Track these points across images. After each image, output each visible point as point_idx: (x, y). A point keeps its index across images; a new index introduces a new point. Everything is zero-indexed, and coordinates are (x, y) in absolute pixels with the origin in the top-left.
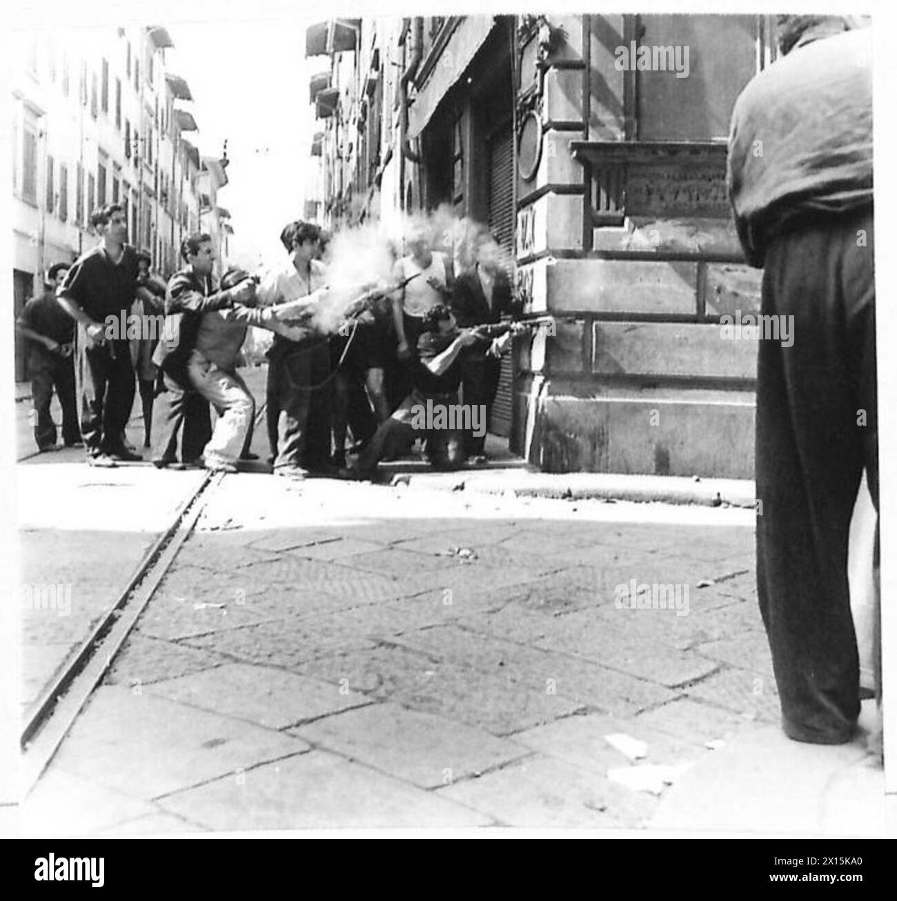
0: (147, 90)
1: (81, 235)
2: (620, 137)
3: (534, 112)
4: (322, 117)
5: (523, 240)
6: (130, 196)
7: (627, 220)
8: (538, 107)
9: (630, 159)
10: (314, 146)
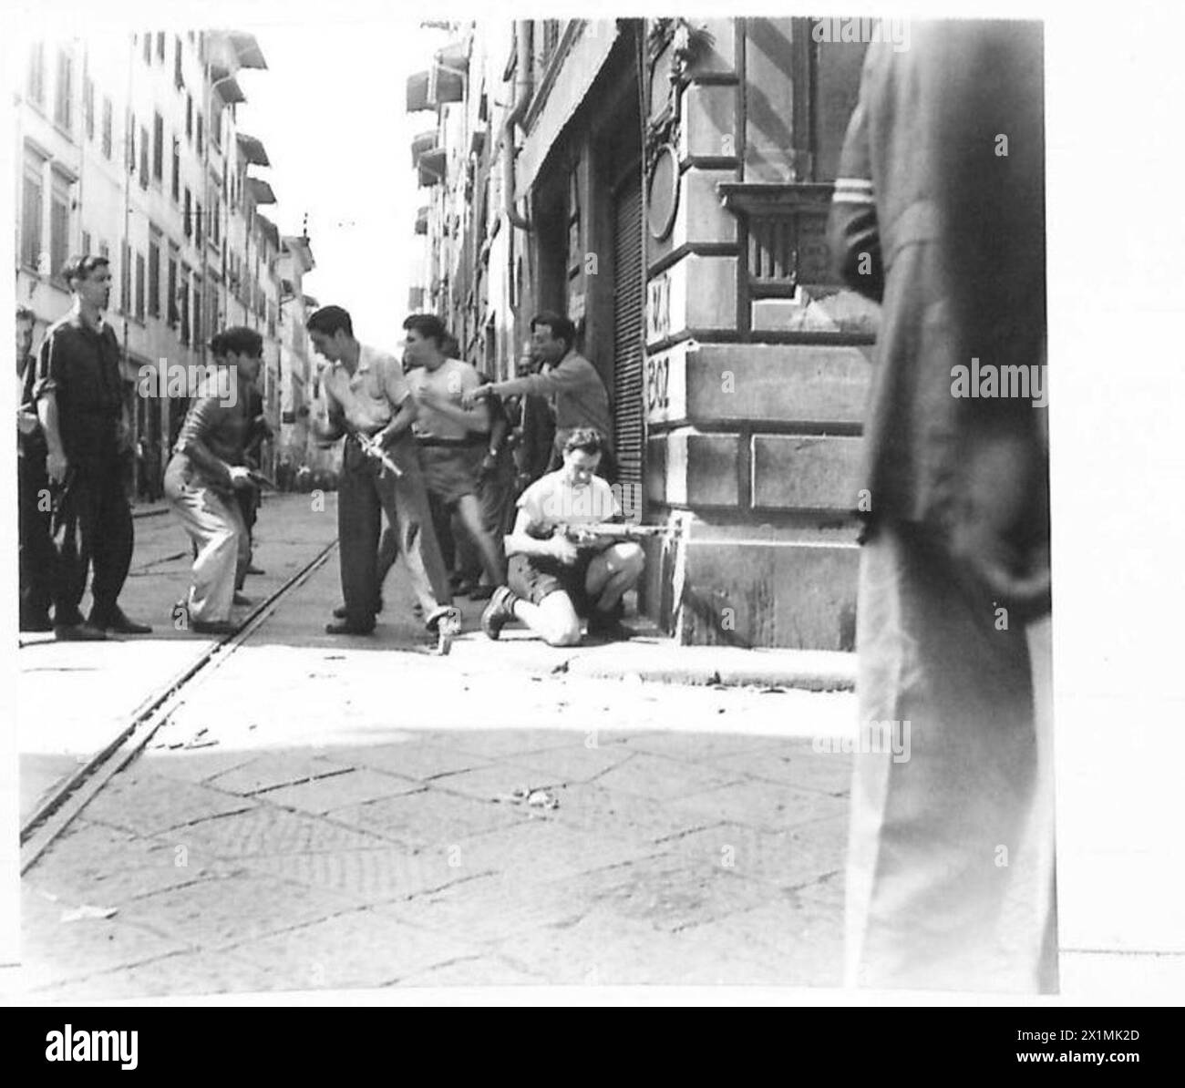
0: (212, 152)
1: (126, 325)
2: (788, 177)
3: (669, 146)
4: (425, 185)
5: (656, 320)
6: (192, 281)
7: (799, 290)
8: (674, 138)
9: (803, 208)
10: (418, 223)
